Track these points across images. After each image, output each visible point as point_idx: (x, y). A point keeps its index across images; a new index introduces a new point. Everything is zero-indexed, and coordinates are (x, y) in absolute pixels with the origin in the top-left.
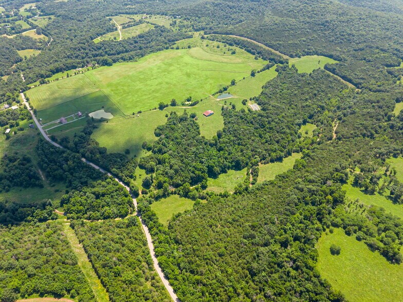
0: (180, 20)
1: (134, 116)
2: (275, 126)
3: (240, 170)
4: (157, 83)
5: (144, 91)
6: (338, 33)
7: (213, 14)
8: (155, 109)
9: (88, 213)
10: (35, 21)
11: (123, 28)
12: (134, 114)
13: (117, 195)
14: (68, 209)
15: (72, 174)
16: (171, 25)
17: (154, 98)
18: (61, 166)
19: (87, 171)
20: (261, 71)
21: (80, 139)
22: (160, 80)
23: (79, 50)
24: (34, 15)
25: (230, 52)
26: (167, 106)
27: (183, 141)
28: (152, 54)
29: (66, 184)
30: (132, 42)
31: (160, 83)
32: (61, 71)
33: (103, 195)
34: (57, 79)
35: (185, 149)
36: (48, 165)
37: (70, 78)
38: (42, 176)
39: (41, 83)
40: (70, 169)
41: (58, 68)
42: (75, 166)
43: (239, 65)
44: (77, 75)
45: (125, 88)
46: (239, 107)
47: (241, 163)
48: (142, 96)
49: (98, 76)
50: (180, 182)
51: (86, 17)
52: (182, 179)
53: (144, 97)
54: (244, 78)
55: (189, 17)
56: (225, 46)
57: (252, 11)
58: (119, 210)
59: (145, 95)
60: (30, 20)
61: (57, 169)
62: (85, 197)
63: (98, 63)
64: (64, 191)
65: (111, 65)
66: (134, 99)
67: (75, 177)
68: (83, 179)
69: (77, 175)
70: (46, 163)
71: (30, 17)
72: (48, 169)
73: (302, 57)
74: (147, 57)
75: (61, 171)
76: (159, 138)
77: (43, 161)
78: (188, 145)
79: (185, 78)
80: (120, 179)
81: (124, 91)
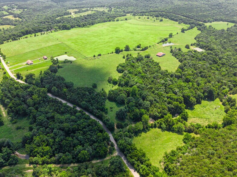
0: (114, 9)
1: (94, 58)
2: (227, 62)
3: (213, 100)
4: (109, 38)
5: (99, 42)
6: (230, 10)
7: (136, 5)
8: (112, 53)
9: (56, 155)
10: (13, 11)
11: (75, 13)
12: (94, 56)
13: (89, 131)
14: (31, 151)
15: (37, 109)
16: (108, 11)
17: (109, 47)
18: (24, 101)
19: (53, 105)
20: (188, 30)
21: (46, 76)
22: (111, 36)
23: (44, 23)
24: (13, 8)
25: (159, 20)
26: (122, 51)
27: (148, 75)
28: (100, 24)
29: (30, 120)
30: (83, 18)
31: (112, 38)
32: (30, 34)
33: (74, 131)
34: (27, 37)
35: (152, 81)
36: (11, 100)
37: (37, 37)
38: (4, 113)
39: (13, 40)
40: (35, 104)
41: (27, 31)
42: (40, 101)
43: (168, 27)
44: (43, 35)
45: (84, 41)
46: (185, 50)
47: (214, 93)
48: (99, 45)
49: (60, 35)
50: (157, 114)
51: (48, 10)
52: (159, 110)
53: (101, 46)
54: (177, 33)
55: (120, 7)
56: (153, 17)
57: (163, 2)
58: (95, 150)
59: (101, 44)
60: (10, 11)
61: (21, 104)
62: (52, 135)
63: (59, 28)
64: (28, 128)
65: (70, 29)
66: (92, 47)
67: (40, 112)
68: (49, 114)
69: (42, 109)
70: (8, 98)
71: (10, 9)
72: (10, 105)
73: (212, 22)
74: (96, 25)
75: (25, 106)
76: (122, 74)
77: (6, 97)
78: (154, 78)
79: (130, 34)
80: (92, 113)
81: (83, 43)
